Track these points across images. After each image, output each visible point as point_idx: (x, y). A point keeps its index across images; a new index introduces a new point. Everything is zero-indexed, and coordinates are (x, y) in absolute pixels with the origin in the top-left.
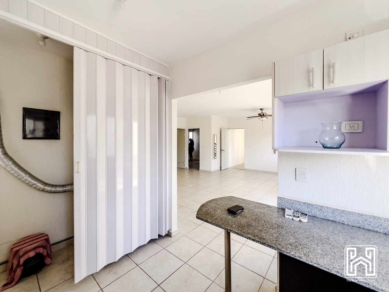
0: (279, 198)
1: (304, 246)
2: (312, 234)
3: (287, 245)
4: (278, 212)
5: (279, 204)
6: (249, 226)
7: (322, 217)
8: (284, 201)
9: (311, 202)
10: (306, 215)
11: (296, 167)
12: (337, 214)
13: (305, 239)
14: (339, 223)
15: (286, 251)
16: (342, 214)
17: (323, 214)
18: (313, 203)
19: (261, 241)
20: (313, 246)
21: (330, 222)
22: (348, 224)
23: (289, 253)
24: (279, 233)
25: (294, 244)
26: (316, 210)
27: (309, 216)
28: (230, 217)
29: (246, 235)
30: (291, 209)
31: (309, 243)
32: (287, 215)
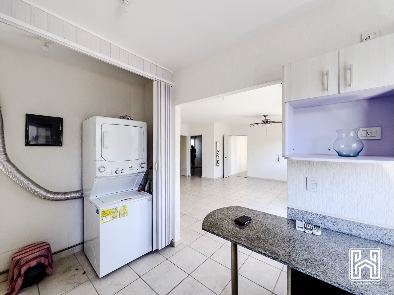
0: (288, 208)
1: (321, 263)
2: (328, 249)
3: (302, 261)
4: (288, 223)
5: (288, 215)
6: (259, 238)
7: (336, 230)
8: (294, 212)
9: (324, 213)
10: (319, 227)
11: (307, 176)
12: (353, 227)
13: (321, 255)
14: (355, 236)
15: (301, 268)
16: (359, 227)
17: (338, 226)
18: (326, 215)
19: (273, 255)
20: (331, 263)
21: (345, 236)
22: (366, 238)
23: (305, 270)
24: (292, 247)
25: (309, 260)
26: (329, 222)
27: (321, 228)
28: (238, 229)
29: (256, 249)
30: (302, 220)
31: (326, 259)
32: (298, 227)
